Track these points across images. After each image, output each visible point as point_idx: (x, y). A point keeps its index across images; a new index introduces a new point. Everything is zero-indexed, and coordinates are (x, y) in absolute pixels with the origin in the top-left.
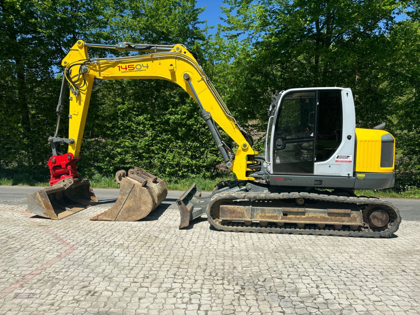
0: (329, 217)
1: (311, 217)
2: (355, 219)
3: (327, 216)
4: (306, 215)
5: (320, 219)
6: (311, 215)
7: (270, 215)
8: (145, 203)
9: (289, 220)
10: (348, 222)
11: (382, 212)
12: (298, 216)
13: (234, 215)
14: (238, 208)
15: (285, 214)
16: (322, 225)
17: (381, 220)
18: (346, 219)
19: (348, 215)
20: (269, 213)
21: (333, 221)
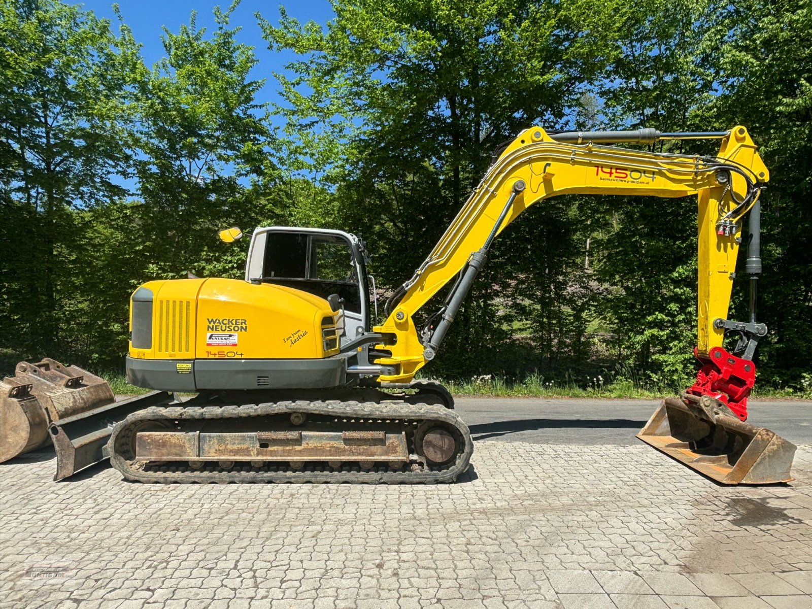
0: (347, 447)
1: (312, 449)
2: (394, 450)
3: (341, 445)
4: (304, 445)
5: (330, 451)
6: (312, 444)
7: (235, 447)
8: (15, 429)
9: (271, 456)
10: (381, 455)
11: (441, 434)
12: (288, 448)
13: (164, 451)
14: (172, 436)
15: (264, 445)
16: (334, 462)
17: (441, 449)
18: (378, 449)
19: (382, 442)
20: (234, 444)
21: (353, 454)
